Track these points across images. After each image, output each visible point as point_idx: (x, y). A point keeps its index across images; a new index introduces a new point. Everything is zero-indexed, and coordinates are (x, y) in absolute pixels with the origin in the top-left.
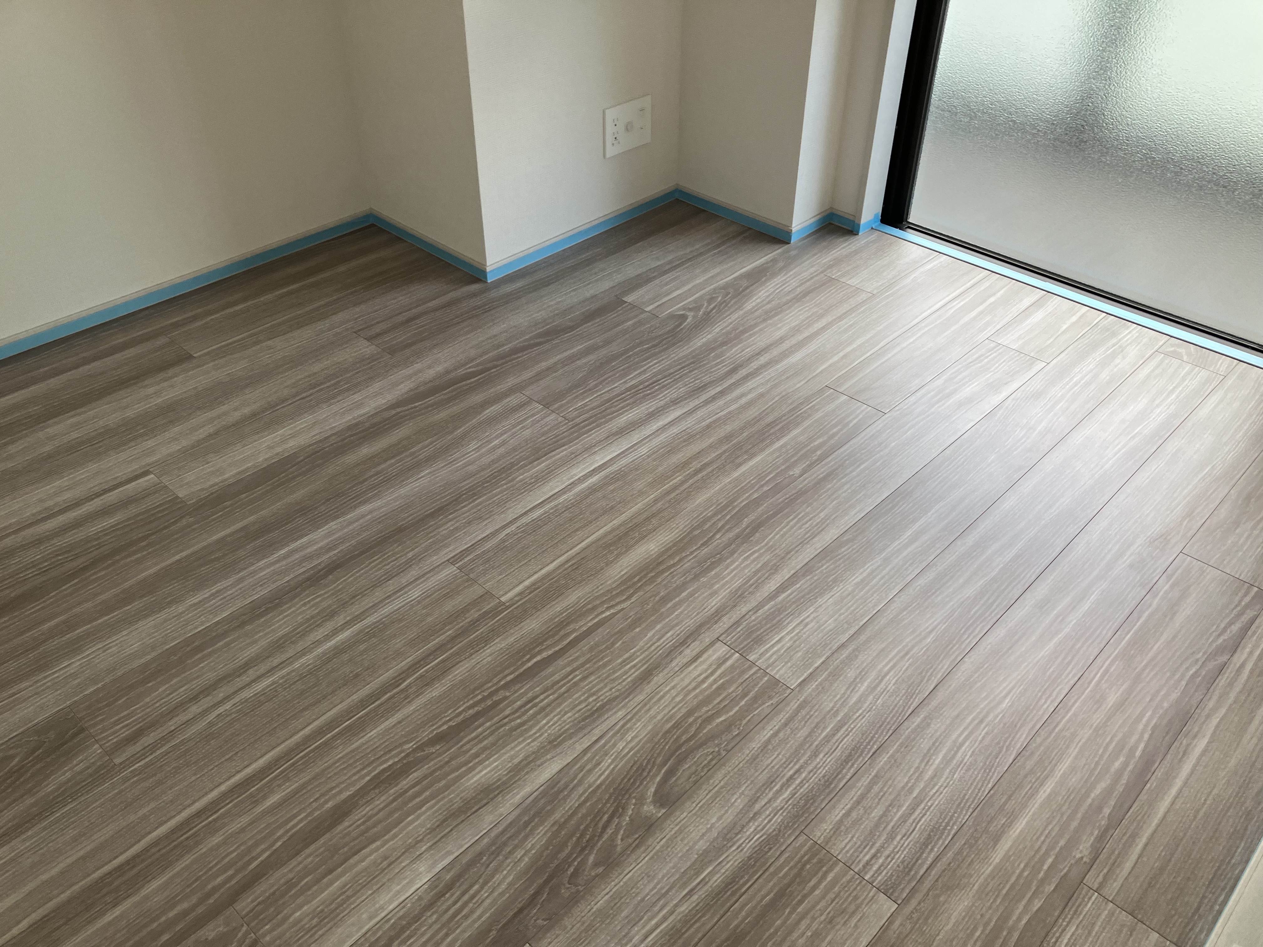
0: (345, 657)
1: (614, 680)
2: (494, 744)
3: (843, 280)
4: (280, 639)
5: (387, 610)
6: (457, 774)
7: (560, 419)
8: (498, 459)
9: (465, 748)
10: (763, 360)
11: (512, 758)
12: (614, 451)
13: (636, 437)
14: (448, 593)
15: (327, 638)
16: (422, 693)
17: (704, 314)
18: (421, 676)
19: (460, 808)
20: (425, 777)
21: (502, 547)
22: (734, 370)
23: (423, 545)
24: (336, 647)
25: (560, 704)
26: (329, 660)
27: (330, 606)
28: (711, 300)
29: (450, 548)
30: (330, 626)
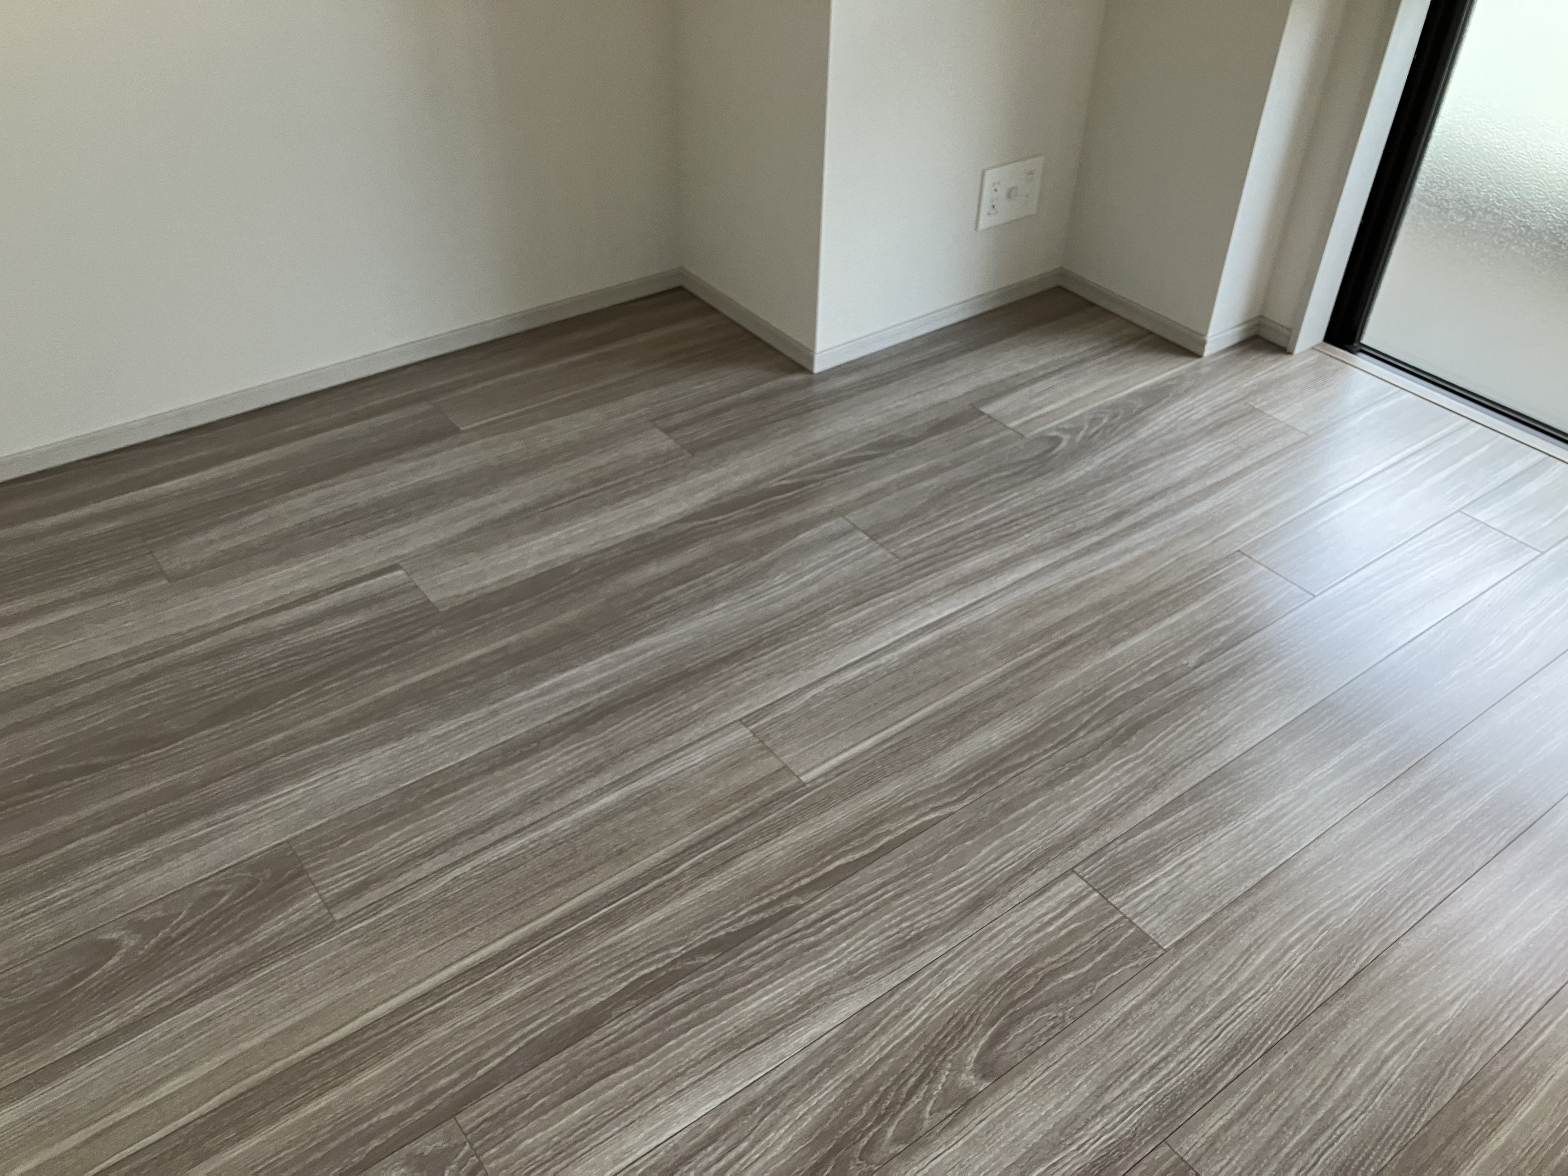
0: (609, 826)
1: (935, 904)
2: (780, 964)
3: (1269, 412)
4: (535, 792)
5: (663, 773)
6: (732, 995)
7: (890, 556)
8: (810, 599)
9: (745, 963)
10: (1157, 506)
11: (801, 985)
12: (954, 605)
13: (983, 590)
14: (738, 762)
15: (589, 799)
16: (698, 885)
17: (1084, 438)
18: (698, 864)
19: (732, 1039)
20: (694, 993)
21: (806, 712)
22: (1118, 517)
23: (713, 697)
24: (599, 812)
25: (864, 926)
26: (591, 827)
27: (595, 759)
28: (1094, 421)
29: (744, 705)
30: (594, 784)
